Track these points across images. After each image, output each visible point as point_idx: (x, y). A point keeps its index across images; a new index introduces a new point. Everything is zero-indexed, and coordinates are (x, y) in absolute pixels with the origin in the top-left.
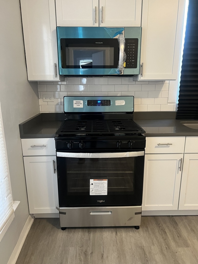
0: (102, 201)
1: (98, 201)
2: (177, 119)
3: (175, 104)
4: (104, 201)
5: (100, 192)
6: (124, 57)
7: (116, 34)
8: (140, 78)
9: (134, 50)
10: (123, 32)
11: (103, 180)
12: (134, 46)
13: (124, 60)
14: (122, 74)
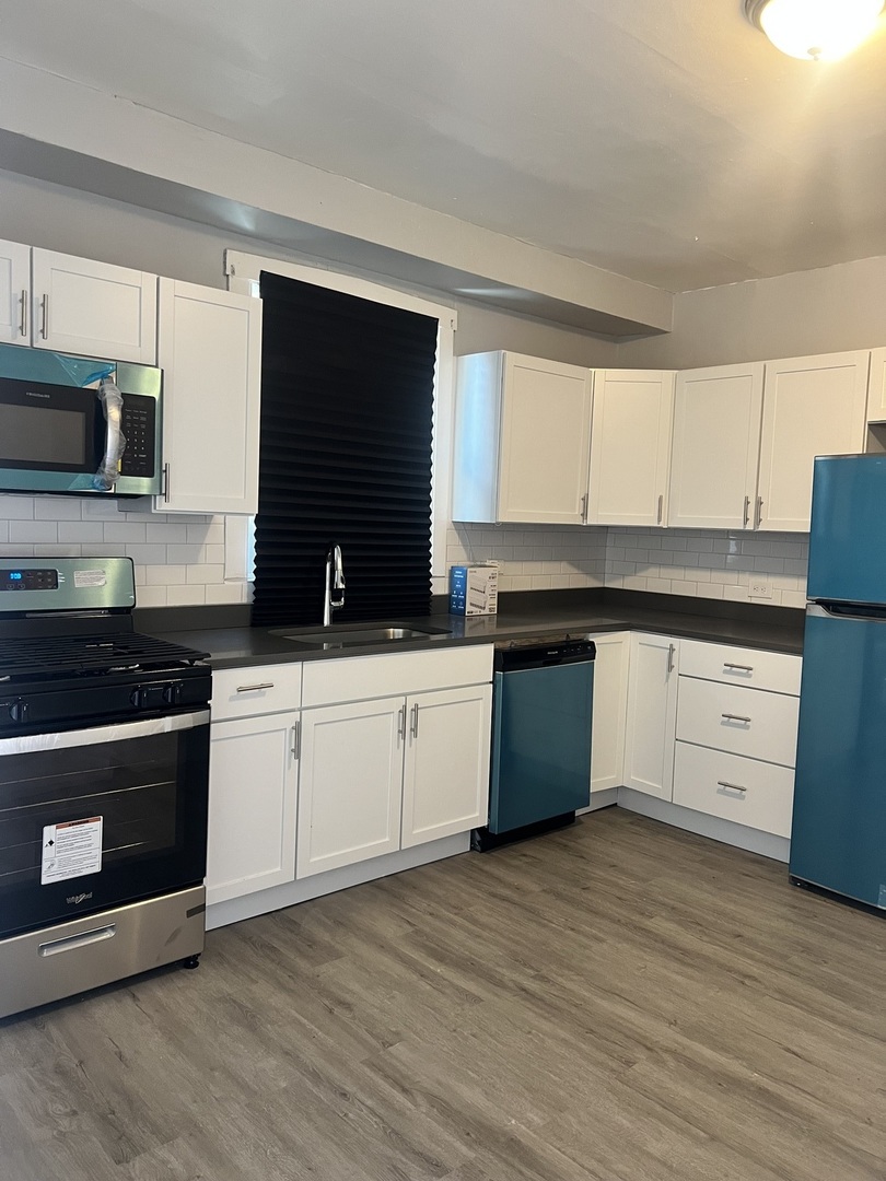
0: (83, 897)
1: (69, 900)
2: (253, 625)
3: (245, 584)
4: (90, 895)
5: (77, 867)
6: (120, 444)
7: (90, 379)
8: (161, 506)
9: (143, 426)
10: (113, 375)
11: (87, 822)
12: (144, 416)
13: (119, 453)
14: (112, 491)
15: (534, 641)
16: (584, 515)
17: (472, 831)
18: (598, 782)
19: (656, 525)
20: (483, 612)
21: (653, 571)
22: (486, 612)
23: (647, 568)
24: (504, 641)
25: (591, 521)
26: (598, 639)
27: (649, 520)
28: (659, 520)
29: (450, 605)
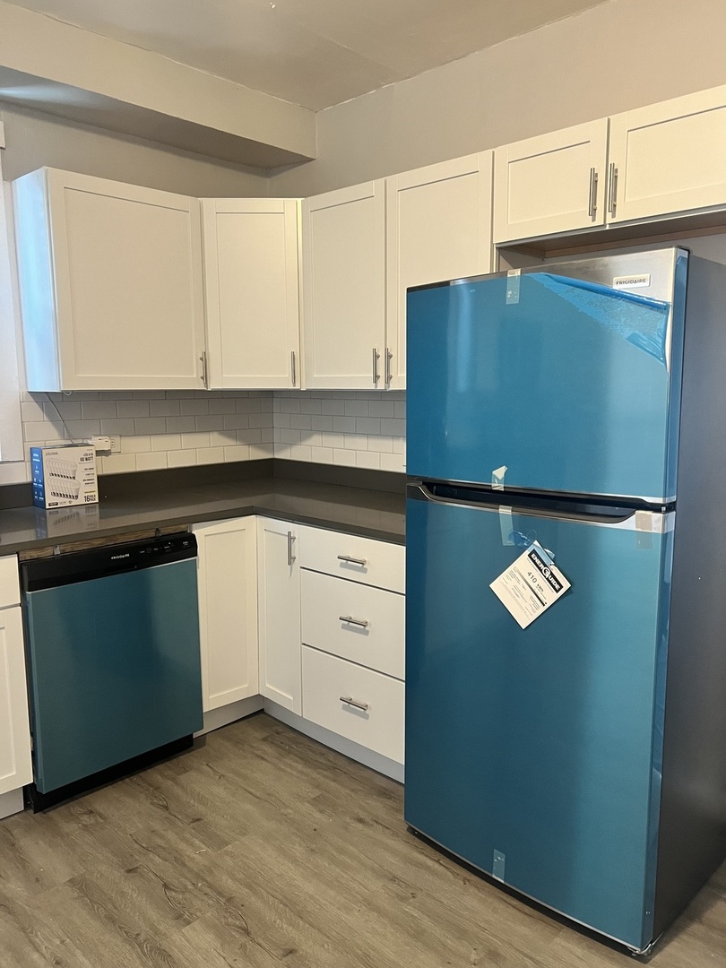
15: (97, 543)
16: (205, 378)
17: (24, 788)
18: (213, 698)
19: (291, 387)
20: (75, 502)
21: (316, 440)
22: (81, 501)
23: (309, 436)
24: (41, 548)
25: (213, 386)
26: (201, 532)
27: (278, 380)
28: (294, 386)
29: (34, 495)
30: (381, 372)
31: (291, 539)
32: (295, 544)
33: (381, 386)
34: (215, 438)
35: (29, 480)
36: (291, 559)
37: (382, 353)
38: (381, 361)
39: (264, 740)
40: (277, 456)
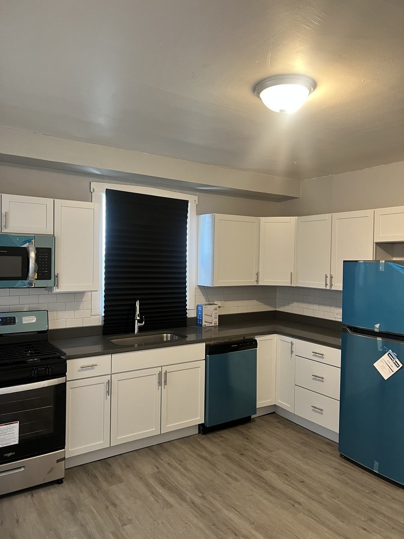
0: (10, 454)
1: (5, 455)
2: (103, 334)
3: (101, 317)
4: (14, 453)
5: (8, 441)
6: (35, 268)
7: (25, 242)
8: (56, 290)
9: (46, 260)
10: (33, 241)
11: (12, 423)
12: (46, 255)
13: (35, 271)
14: (33, 286)
15: (226, 340)
16: (257, 281)
17: (199, 425)
18: (260, 403)
19: (290, 285)
20: (211, 325)
21: (295, 304)
22: (213, 325)
23: (293, 303)
24: (211, 341)
25: (260, 284)
26: (258, 339)
27: (285, 282)
28: (291, 284)
29: (197, 322)
30: (328, 283)
31: (292, 344)
32: (294, 346)
33: (328, 288)
34: (254, 302)
35: (196, 316)
36: (292, 352)
37: (329, 276)
38: (328, 279)
39: (278, 422)
40: (277, 310)
